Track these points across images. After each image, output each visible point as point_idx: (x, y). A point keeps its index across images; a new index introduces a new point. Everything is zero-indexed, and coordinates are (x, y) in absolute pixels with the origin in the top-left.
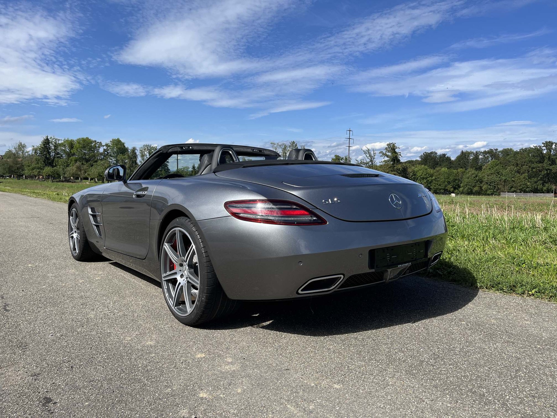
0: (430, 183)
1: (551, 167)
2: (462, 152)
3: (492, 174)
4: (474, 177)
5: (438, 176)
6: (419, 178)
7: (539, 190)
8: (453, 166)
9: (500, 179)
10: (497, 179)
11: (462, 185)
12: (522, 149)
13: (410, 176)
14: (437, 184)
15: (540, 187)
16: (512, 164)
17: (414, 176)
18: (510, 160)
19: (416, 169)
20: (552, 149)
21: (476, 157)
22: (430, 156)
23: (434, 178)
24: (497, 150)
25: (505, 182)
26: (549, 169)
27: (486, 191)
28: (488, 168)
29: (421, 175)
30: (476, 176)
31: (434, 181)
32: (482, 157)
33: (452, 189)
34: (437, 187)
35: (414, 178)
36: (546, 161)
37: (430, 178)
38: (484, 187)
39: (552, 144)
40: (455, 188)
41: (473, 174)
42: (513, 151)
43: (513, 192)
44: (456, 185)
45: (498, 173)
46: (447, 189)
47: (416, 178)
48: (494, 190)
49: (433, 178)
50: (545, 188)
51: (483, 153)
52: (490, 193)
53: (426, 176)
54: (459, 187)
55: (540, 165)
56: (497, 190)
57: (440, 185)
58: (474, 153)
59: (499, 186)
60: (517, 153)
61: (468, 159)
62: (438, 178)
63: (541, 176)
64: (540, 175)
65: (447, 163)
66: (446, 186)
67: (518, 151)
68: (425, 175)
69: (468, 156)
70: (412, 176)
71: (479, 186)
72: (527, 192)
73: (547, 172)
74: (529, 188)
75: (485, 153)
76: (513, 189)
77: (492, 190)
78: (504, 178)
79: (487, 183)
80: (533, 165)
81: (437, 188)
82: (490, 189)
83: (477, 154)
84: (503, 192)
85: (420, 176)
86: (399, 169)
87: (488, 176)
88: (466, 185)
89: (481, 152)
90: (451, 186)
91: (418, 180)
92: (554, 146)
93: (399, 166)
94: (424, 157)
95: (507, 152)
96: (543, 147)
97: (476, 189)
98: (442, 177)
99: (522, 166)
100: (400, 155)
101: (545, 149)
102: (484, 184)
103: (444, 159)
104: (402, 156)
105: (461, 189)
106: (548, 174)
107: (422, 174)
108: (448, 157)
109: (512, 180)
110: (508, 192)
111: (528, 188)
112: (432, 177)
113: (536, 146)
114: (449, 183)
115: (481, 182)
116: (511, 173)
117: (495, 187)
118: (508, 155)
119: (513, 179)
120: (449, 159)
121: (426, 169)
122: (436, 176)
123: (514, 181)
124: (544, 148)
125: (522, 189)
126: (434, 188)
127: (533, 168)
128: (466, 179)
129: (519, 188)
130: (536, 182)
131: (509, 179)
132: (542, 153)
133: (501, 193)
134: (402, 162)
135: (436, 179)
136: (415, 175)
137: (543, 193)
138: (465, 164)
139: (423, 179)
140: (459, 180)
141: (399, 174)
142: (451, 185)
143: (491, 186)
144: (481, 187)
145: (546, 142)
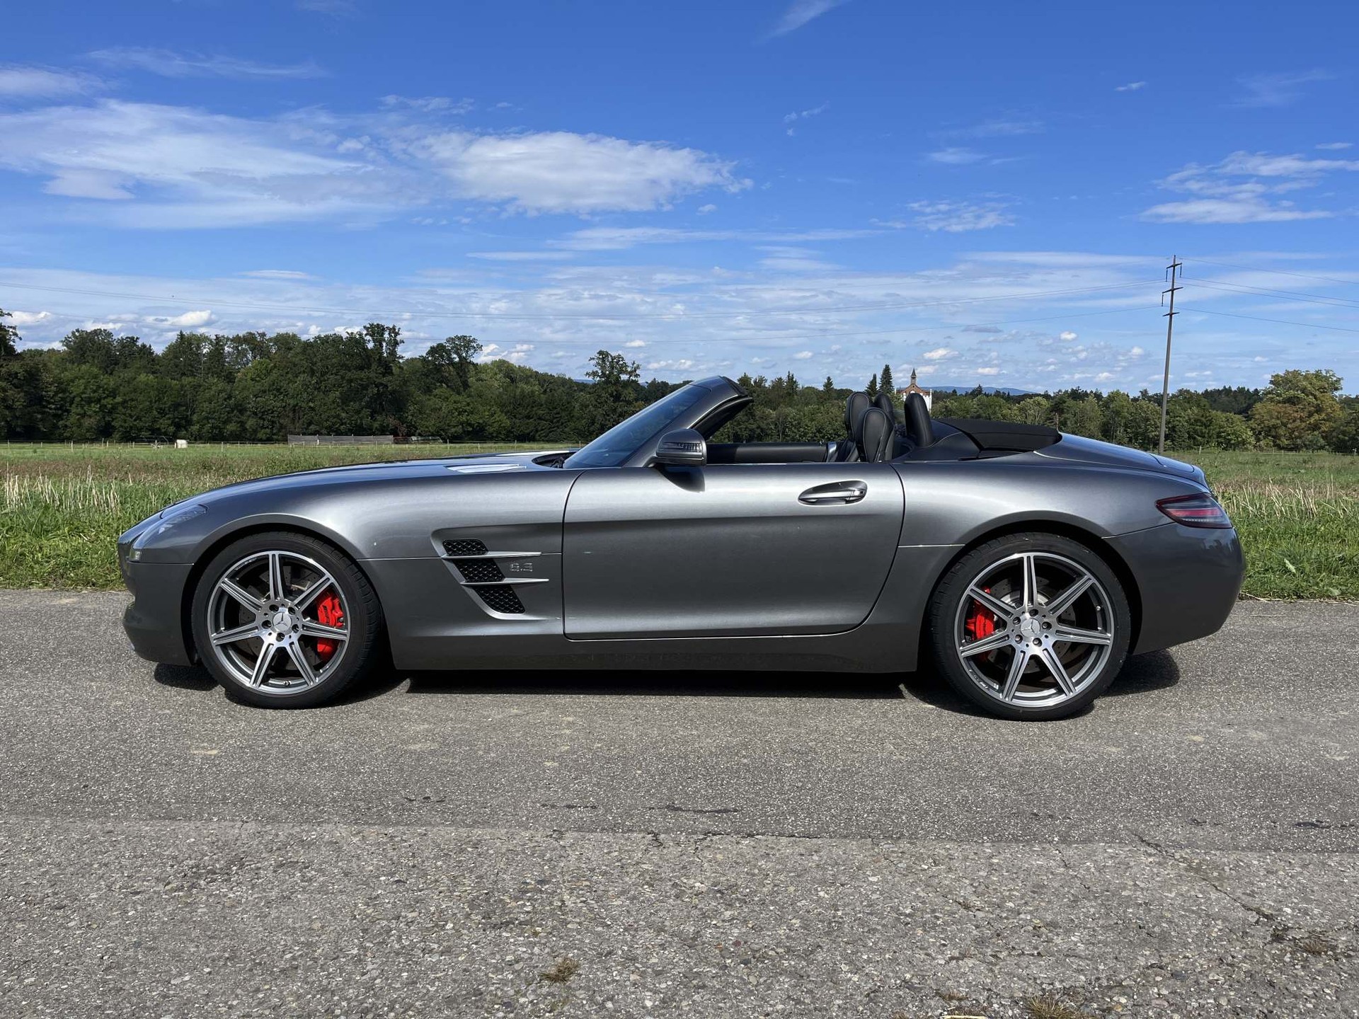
0: (110, 413)
1: (384, 380)
2: (182, 335)
3: (264, 392)
4: (225, 400)
5: (132, 396)
6: (78, 399)
7: (365, 429)
8: (162, 369)
9: (284, 404)
10: (279, 404)
11: (195, 418)
12: (319, 337)
13: (51, 394)
14: (131, 417)
15: (367, 421)
16: (302, 369)
17: (60, 395)
18: (296, 360)
19: (67, 375)
20: (384, 340)
21: (217, 349)
22: (92, 341)
23: (119, 399)
24: (263, 335)
25: (294, 411)
26: (382, 384)
27: (255, 431)
28: (249, 377)
29: (83, 393)
30: (230, 397)
31: (120, 408)
32: (230, 350)
33: (172, 429)
34: (130, 422)
35: (62, 399)
36: (374, 366)
37: (109, 400)
38: (250, 423)
39: (383, 329)
40: (178, 427)
41: (220, 392)
42: (299, 341)
43: (314, 434)
44: (182, 418)
45: (278, 390)
46: (159, 429)
47: (68, 400)
48: (272, 429)
49: (116, 401)
50: (376, 425)
51: (232, 340)
52: (264, 438)
53: (96, 394)
54: (189, 422)
55: (363, 375)
56: (279, 431)
57: (138, 418)
58: (211, 341)
59: (282, 421)
60: (307, 345)
61: (197, 355)
62: (132, 400)
63: (367, 399)
64: (365, 396)
65: (144, 362)
66: (154, 421)
67: (312, 340)
68: (94, 392)
69: (198, 347)
70: (56, 393)
71: (239, 420)
72: (341, 434)
73: (378, 391)
74: (345, 424)
75: (237, 340)
76: (312, 427)
77: (268, 431)
78: (292, 402)
79: (255, 414)
80: (350, 374)
81: (131, 427)
82: (263, 427)
83: (219, 342)
84: (292, 433)
85: (78, 395)
86: (17, 373)
87: (256, 396)
88: (207, 418)
89: (228, 339)
90: (170, 422)
91: (74, 406)
92: (386, 335)
93: (15, 367)
94: (75, 343)
95: (286, 342)
96: (366, 335)
97: (231, 427)
98: (141, 398)
99: (322, 376)
100: (15, 334)
101: (369, 341)
102: (249, 416)
103: (133, 351)
104: (21, 339)
105: (195, 428)
106: (379, 395)
107: (85, 388)
108: (144, 346)
109: (310, 407)
110: (304, 434)
111: (342, 424)
112: (115, 398)
113: (352, 333)
114: (162, 412)
115: (242, 411)
116: (305, 390)
117: (273, 422)
118: (290, 349)
119: (311, 404)
120: (146, 351)
121: (96, 377)
122: (125, 395)
123: (312, 409)
124: (368, 338)
125: (330, 427)
126: (122, 426)
127: (350, 381)
128: (206, 405)
129: (325, 424)
130: (358, 412)
131: (304, 405)
132: (366, 349)
133: (289, 437)
134: (19, 354)
135: (125, 402)
136: (64, 391)
137: (374, 434)
138: (192, 367)
139: (89, 401)
140: (186, 405)
141: (16, 387)
142: (169, 418)
143: (264, 420)
144: (242, 424)
145: (372, 325)
